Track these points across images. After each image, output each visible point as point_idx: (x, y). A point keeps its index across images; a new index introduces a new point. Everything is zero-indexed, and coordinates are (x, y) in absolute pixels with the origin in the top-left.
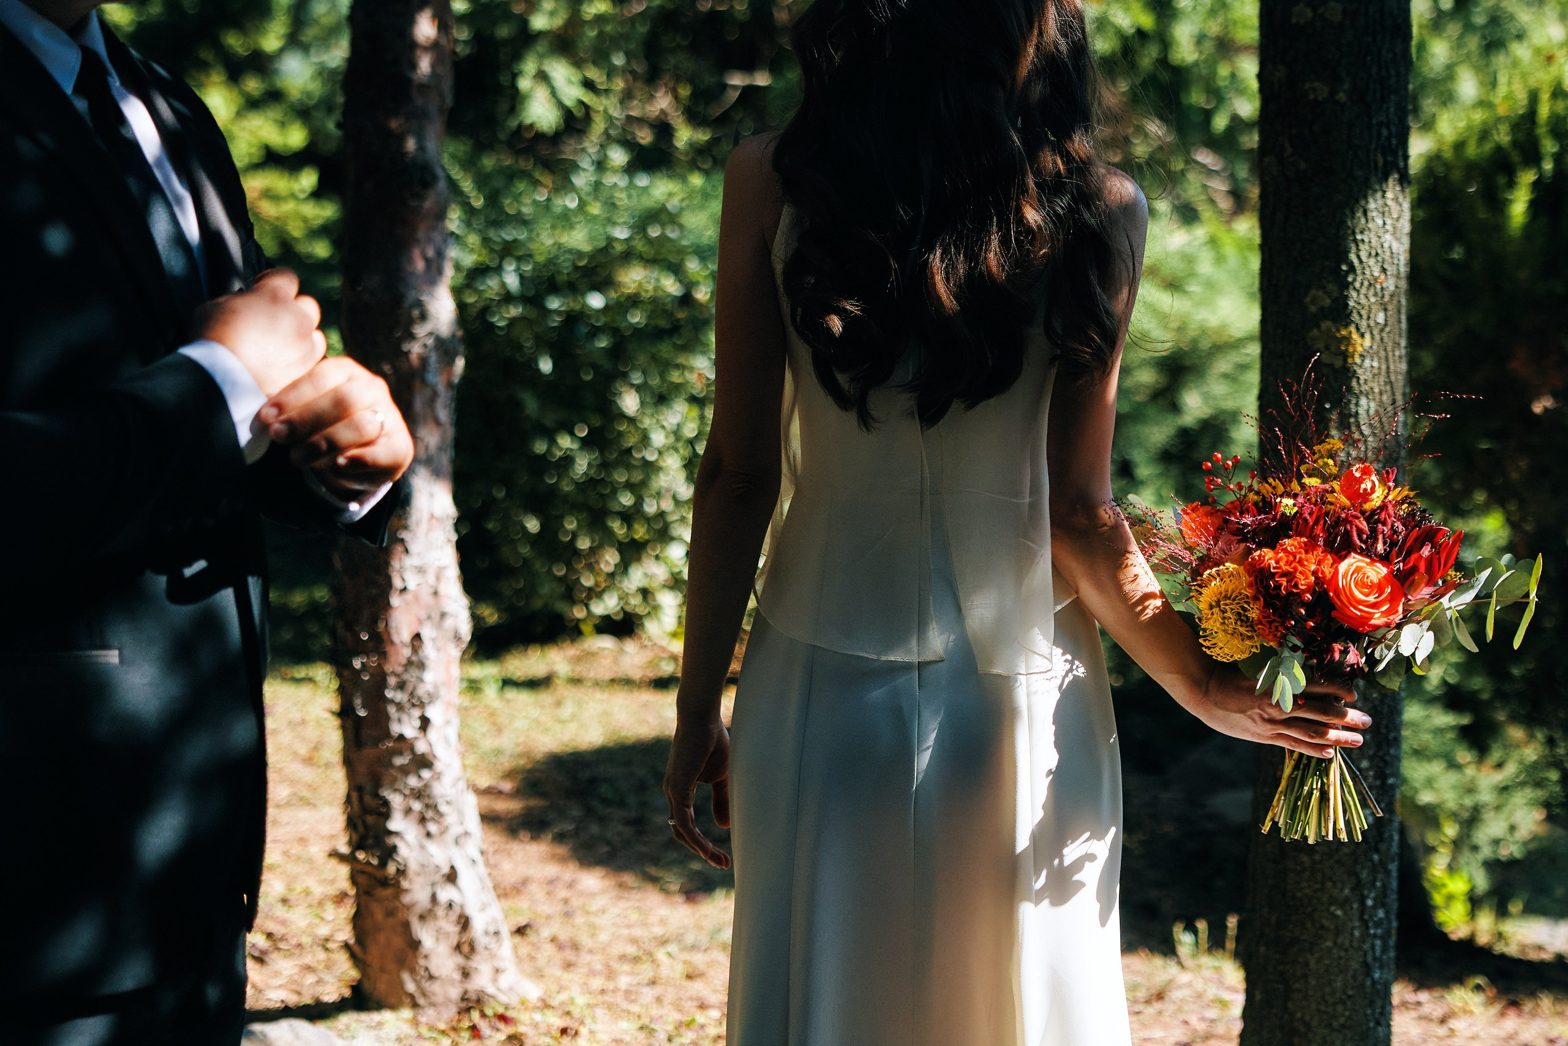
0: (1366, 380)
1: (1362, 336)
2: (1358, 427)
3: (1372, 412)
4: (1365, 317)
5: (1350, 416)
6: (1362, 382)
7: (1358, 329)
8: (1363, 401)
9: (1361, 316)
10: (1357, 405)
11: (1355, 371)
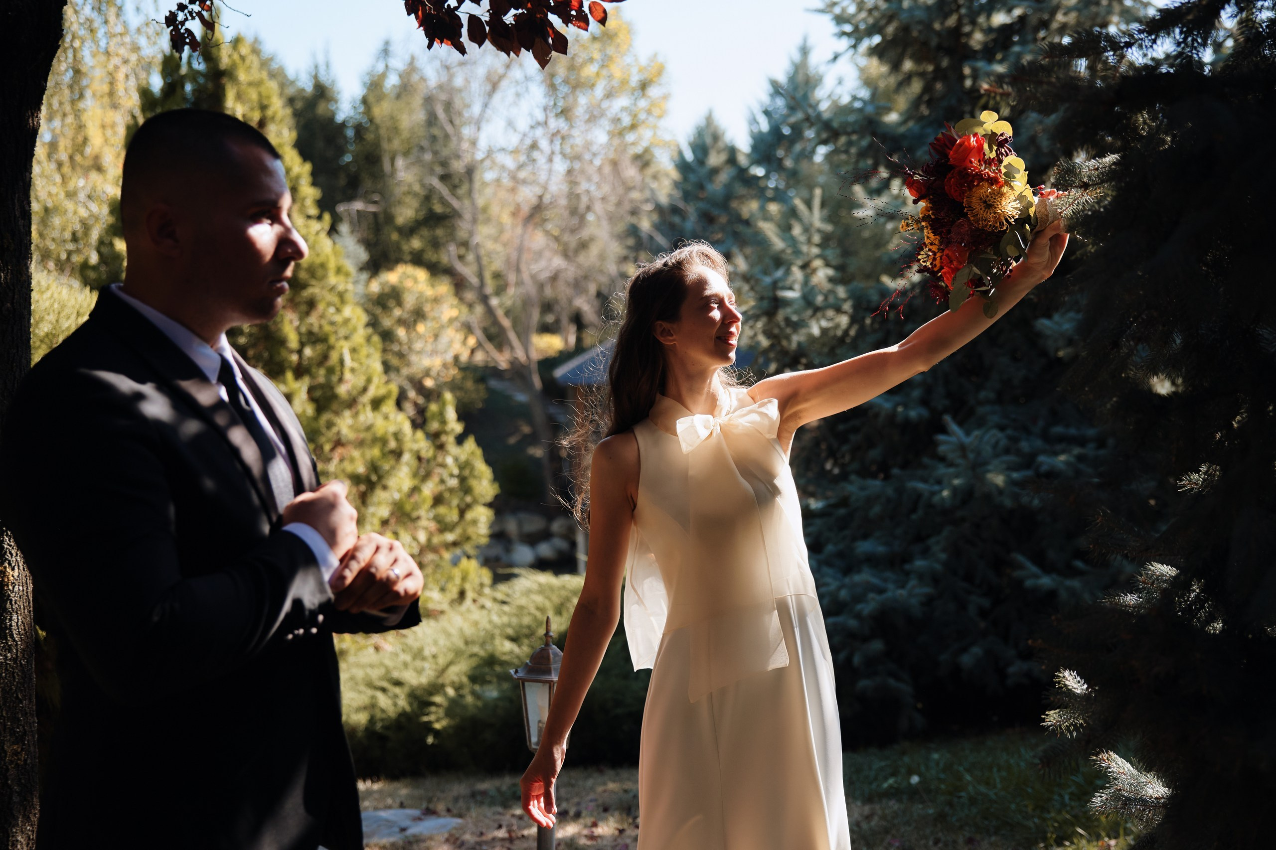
0: (16, 600)
1: (13, 569)
2: (12, 636)
3: (20, 623)
4: (14, 555)
5: (6, 628)
6: (13, 602)
7: (10, 564)
8: (15, 617)
9: (12, 555)
10: (11, 620)
11: (9, 596)
